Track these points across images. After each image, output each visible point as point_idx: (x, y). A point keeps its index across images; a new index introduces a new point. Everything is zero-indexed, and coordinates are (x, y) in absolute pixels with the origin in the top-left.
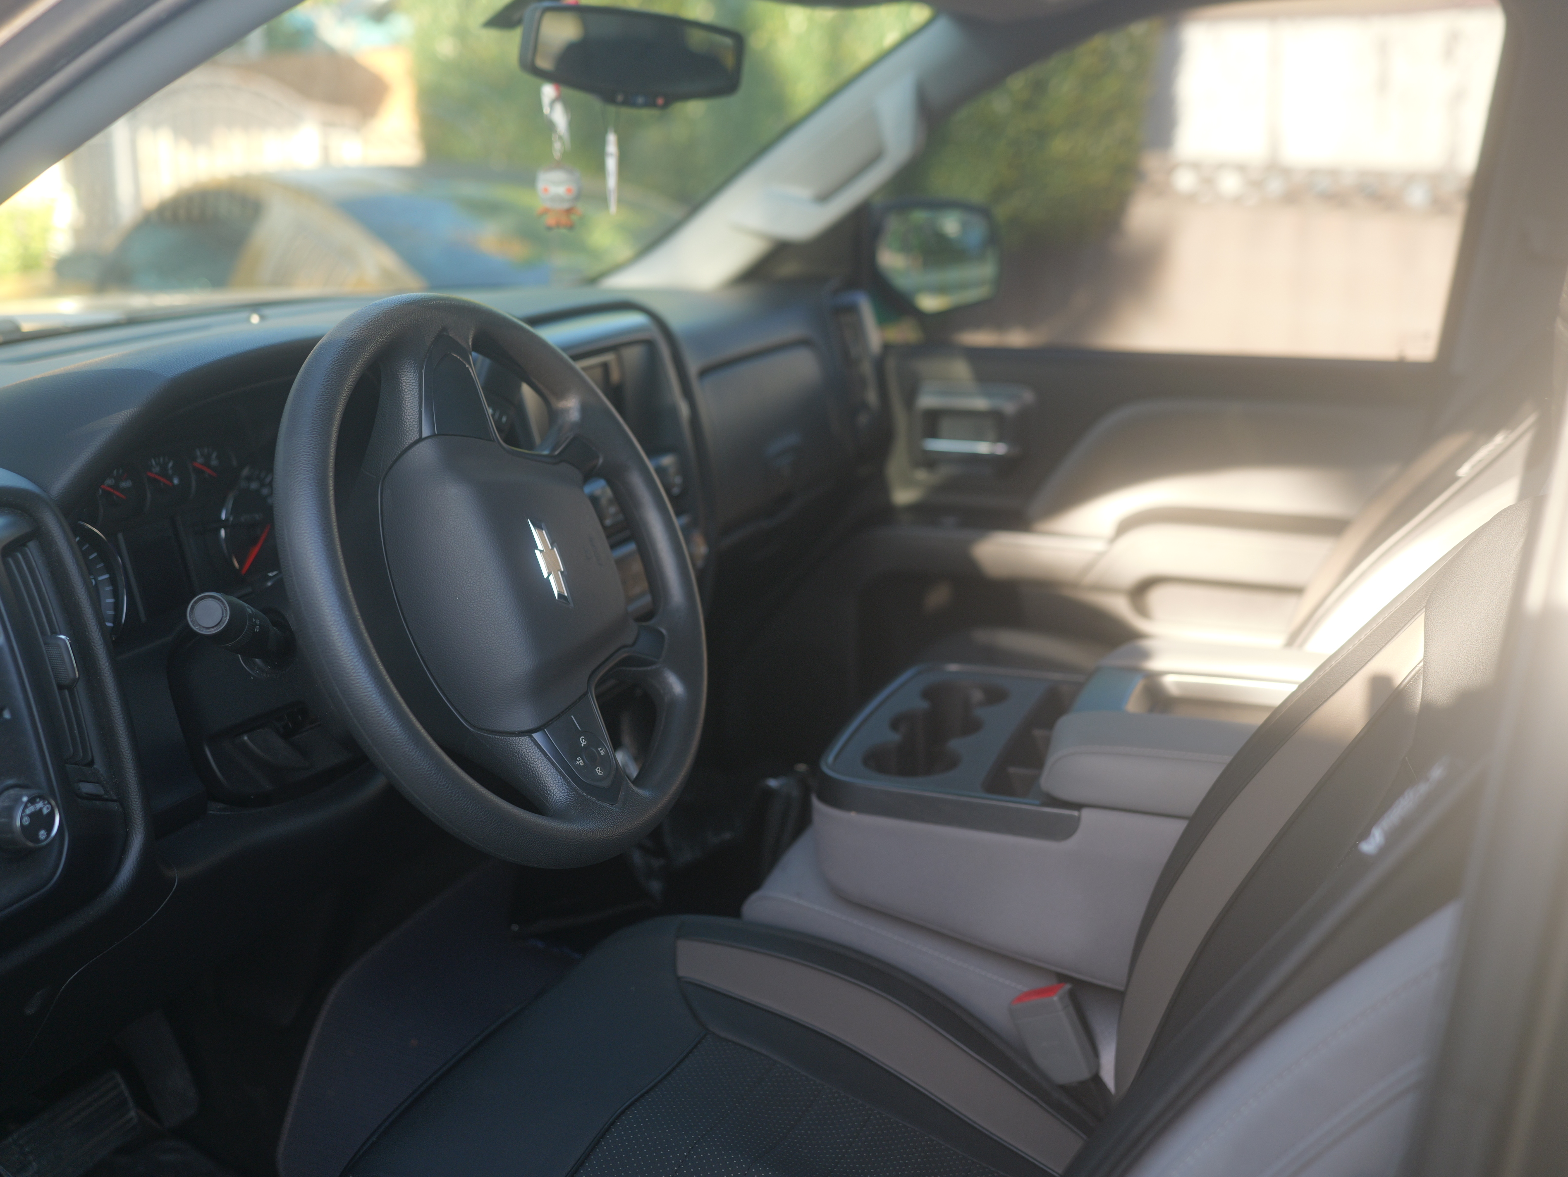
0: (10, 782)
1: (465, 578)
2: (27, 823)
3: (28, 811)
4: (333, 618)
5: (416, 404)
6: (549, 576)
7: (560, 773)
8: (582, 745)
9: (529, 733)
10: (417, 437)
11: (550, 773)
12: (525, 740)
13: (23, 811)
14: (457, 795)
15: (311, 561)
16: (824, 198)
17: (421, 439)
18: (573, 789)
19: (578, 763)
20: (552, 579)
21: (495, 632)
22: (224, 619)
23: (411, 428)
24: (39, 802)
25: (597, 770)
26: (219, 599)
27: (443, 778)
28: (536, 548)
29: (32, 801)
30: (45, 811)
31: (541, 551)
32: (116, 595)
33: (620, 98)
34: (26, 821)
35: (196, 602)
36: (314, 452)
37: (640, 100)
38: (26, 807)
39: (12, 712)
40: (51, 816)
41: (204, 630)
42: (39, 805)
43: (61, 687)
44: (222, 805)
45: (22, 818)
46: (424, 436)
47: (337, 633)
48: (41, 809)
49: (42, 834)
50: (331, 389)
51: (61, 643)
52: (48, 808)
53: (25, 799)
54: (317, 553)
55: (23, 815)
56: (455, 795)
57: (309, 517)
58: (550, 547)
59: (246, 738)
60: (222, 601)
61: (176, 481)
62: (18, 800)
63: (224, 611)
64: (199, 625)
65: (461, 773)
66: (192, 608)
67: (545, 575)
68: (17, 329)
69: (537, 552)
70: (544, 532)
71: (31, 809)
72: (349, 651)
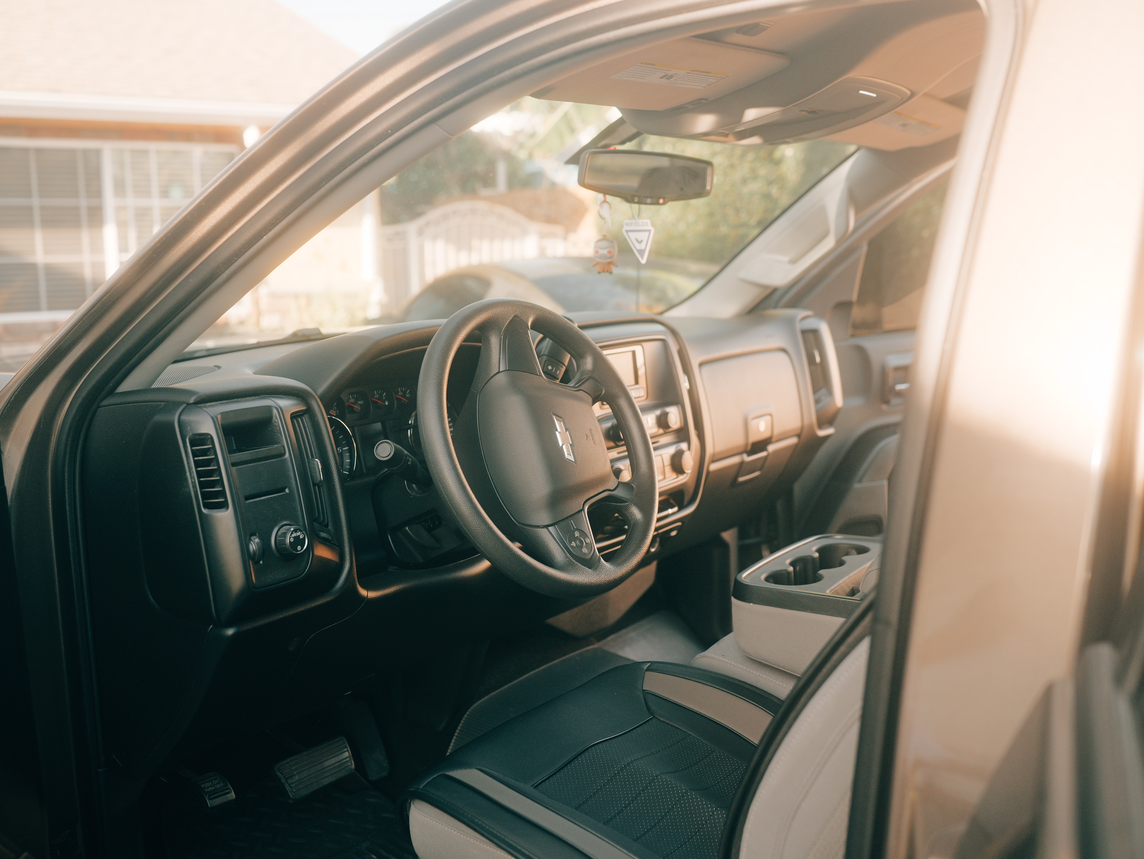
0: (285, 522)
1: (517, 443)
2: (292, 541)
3: (293, 535)
4: (440, 450)
5: (498, 353)
6: (562, 445)
7: (562, 549)
8: (576, 536)
9: (547, 526)
10: (497, 371)
11: (556, 548)
12: (545, 530)
13: (291, 535)
14: (498, 545)
15: (432, 422)
16: (794, 262)
17: (499, 372)
18: (567, 557)
19: (572, 544)
20: (564, 447)
21: (531, 472)
22: (391, 453)
23: (494, 366)
24: (298, 532)
25: (583, 549)
26: (389, 443)
27: (491, 535)
28: (557, 430)
29: (295, 531)
30: (301, 537)
31: (559, 432)
32: (351, 457)
33: (636, 200)
34: (292, 540)
35: (379, 445)
36: (437, 370)
37: (649, 200)
38: (292, 533)
39: (290, 490)
40: (304, 539)
41: (382, 458)
42: (299, 534)
43: (314, 485)
44: (396, 567)
45: (290, 538)
46: (500, 371)
47: (442, 458)
48: (299, 536)
49: (299, 548)
50: (449, 341)
51: (315, 463)
52: (302, 536)
53: (292, 529)
54: (434, 418)
55: (291, 536)
56: (497, 545)
57: (432, 401)
58: (565, 431)
59: (407, 528)
60: (391, 444)
61: (387, 403)
62: (289, 530)
63: (392, 449)
64: (380, 456)
65: (502, 535)
66: (377, 447)
67: (561, 445)
68: (320, 333)
69: (557, 433)
70: (562, 423)
71: (294, 535)
72: (447, 467)
